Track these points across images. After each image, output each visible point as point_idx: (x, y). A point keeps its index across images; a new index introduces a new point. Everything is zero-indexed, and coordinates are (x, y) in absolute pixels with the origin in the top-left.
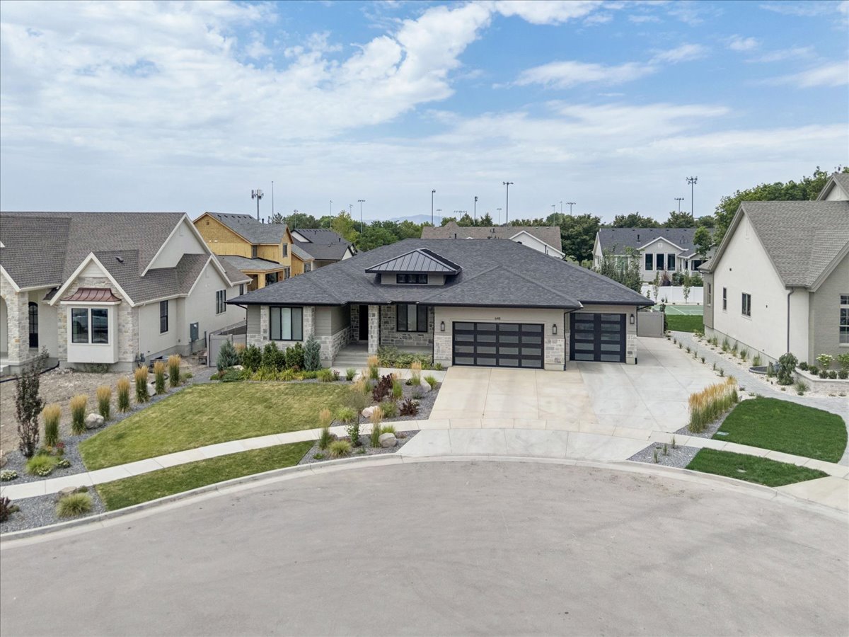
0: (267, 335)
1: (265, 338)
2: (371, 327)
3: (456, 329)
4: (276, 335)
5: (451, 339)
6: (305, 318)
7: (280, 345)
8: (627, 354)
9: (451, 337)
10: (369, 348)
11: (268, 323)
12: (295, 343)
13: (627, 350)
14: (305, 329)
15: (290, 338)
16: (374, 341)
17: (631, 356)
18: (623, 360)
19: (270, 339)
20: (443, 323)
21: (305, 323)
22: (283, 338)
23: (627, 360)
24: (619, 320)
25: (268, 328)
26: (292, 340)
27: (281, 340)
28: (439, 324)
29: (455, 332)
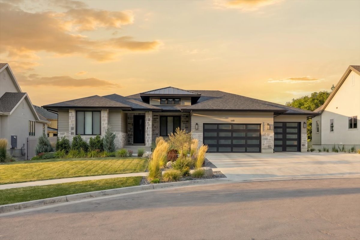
0: (74, 131)
1: (72, 133)
2: (148, 128)
3: (205, 128)
4: (80, 131)
5: (202, 135)
6: (102, 118)
7: (84, 138)
8: (302, 147)
9: (202, 133)
10: (146, 142)
11: (74, 123)
12: (95, 136)
13: (302, 144)
14: (102, 126)
15: (91, 134)
16: (149, 138)
17: (304, 147)
18: (299, 150)
19: (76, 134)
20: (197, 124)
21: (102, 122)
22: (86, 133)
23: (302, 150)
24: (297, 126)
25: (74, 126)
26: (93, 134)
27: (84, 134)
28: (195, 125)
29: (205, 131)
